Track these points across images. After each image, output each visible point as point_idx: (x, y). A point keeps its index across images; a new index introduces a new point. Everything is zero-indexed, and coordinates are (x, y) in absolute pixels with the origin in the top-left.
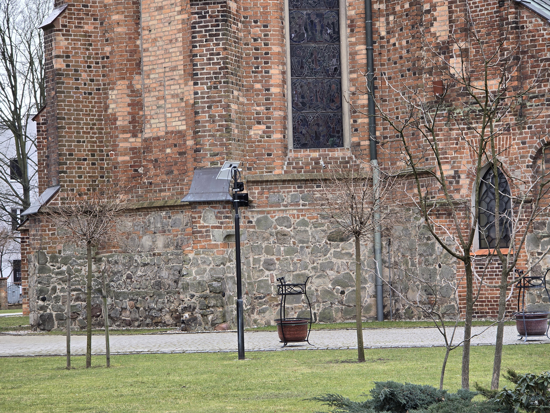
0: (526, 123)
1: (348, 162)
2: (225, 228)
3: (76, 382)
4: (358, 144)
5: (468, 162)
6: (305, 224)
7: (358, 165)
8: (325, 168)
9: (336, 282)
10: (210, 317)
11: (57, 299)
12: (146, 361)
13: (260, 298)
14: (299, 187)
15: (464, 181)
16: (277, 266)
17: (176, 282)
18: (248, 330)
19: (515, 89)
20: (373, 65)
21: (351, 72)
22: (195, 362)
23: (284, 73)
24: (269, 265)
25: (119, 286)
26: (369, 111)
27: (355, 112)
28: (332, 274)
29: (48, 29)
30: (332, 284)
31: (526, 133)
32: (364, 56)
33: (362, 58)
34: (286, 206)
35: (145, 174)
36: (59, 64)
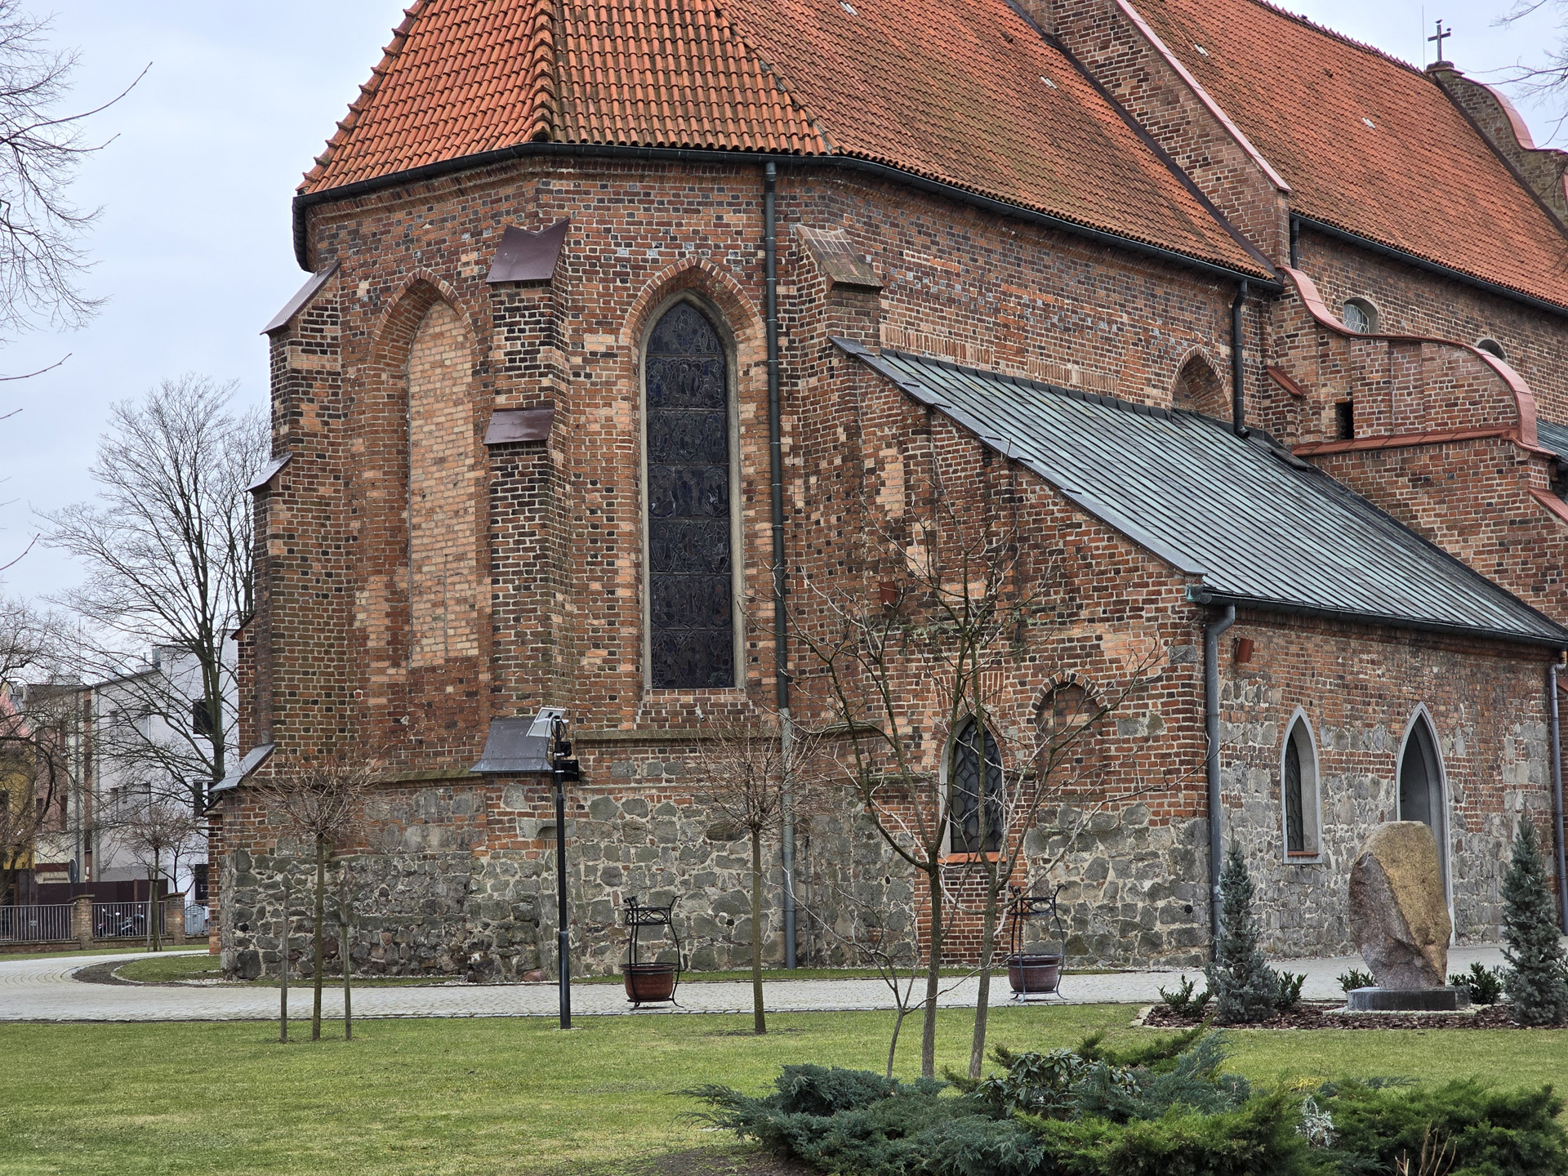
0: (1026, 652)
1: (741, 712)
2: (540, 816)
3: (296, 1063)
4: (758, 683)
5: (935, 714)
6: (670, 811)
7: (758, 717)
8: (705, 720)
9: (719, 906)
10: (514, 961)
11: (266, 927)
12: (410, 1030)
13: (597, 930)
14: (663, 752)
15: (928, 744)
16: (624, 879)
17: (460, 902)
18: (576, 982)
19: (1010, 596)
20: (783, 554)
21: (747, 566)
22: (490, 1032)
23: (638, 565)
24: (611, 877)
25: (366, 910)
26: (776, 628)
27: (753, 630)
28: (713, 892)
29: (261, 492)
30: (714, 909)
31: (1027, 668)
32: (768, 541)
33: (765, 544)
34: (639, 781)
35: (412, 727)
36: (276, 548)
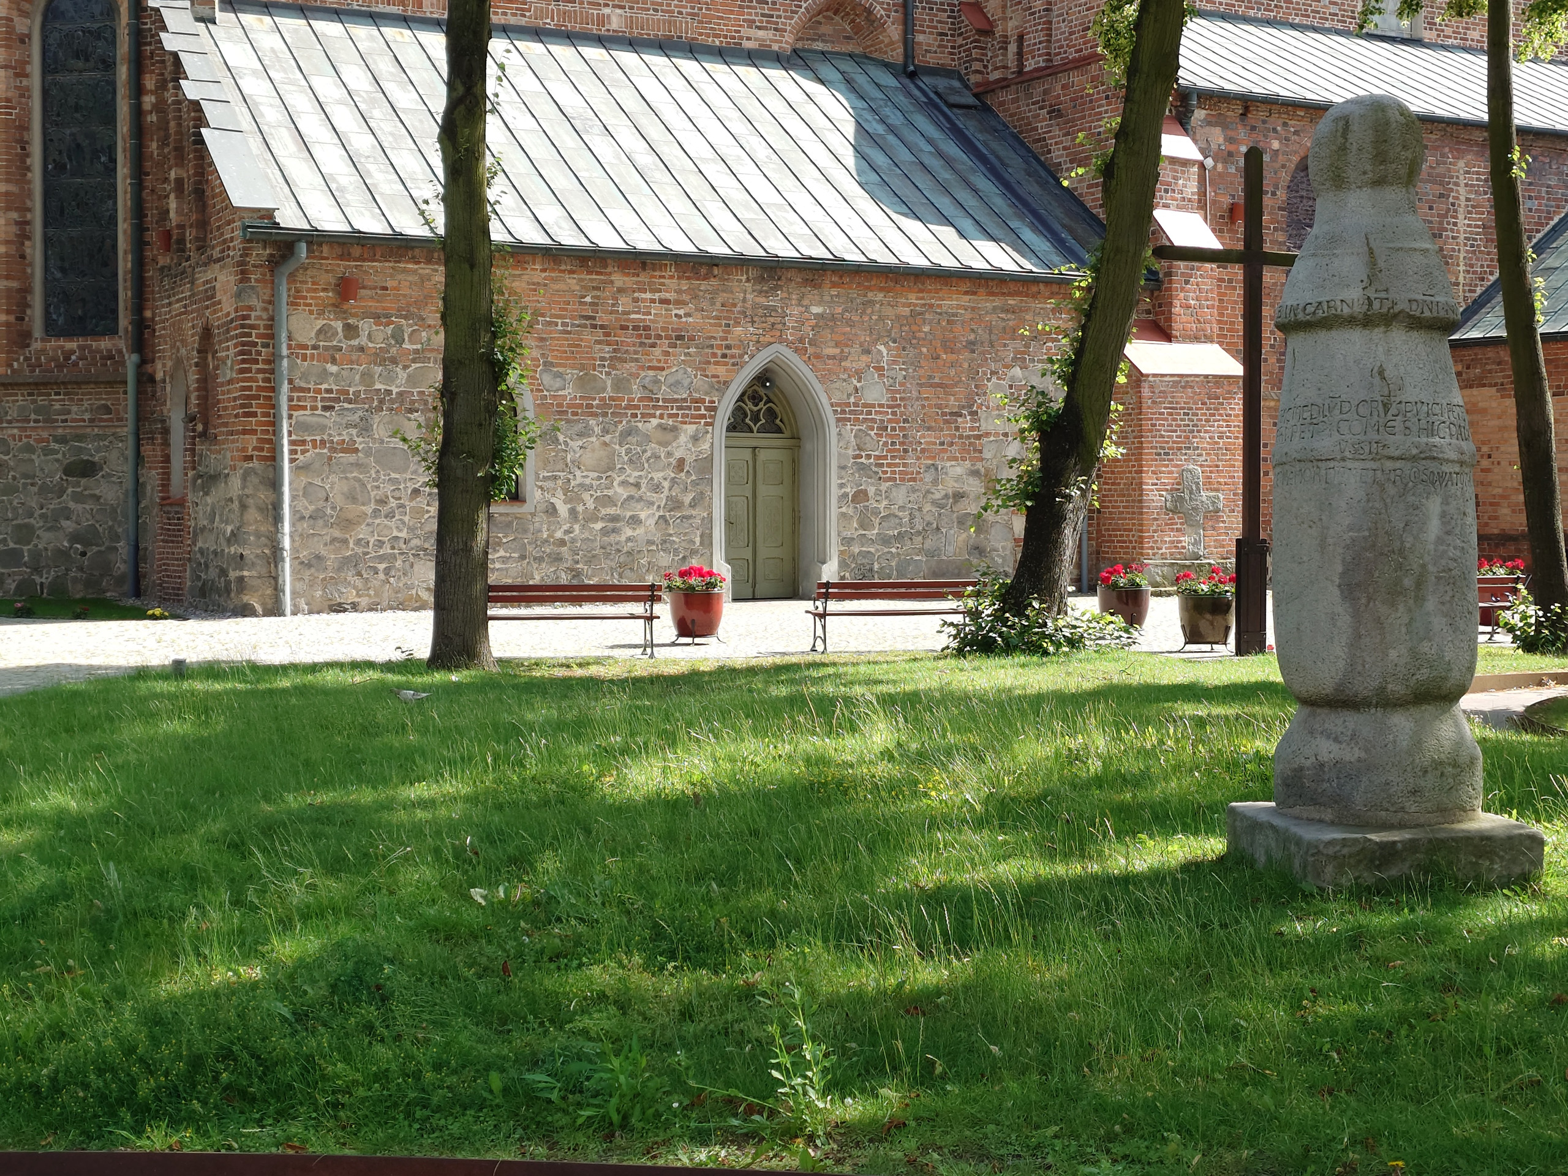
4: (127, 330)
6: (29, 449)
8: (75, 365)
9: (75, 538)
21: (124, 221)
27: (125, 281)
28: (68, 525)
30: (69, 541)
